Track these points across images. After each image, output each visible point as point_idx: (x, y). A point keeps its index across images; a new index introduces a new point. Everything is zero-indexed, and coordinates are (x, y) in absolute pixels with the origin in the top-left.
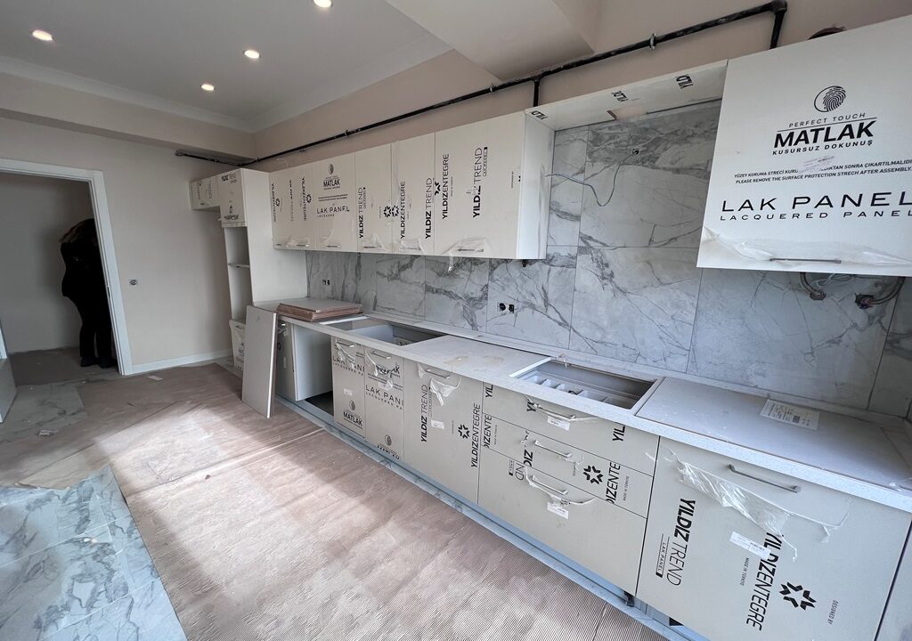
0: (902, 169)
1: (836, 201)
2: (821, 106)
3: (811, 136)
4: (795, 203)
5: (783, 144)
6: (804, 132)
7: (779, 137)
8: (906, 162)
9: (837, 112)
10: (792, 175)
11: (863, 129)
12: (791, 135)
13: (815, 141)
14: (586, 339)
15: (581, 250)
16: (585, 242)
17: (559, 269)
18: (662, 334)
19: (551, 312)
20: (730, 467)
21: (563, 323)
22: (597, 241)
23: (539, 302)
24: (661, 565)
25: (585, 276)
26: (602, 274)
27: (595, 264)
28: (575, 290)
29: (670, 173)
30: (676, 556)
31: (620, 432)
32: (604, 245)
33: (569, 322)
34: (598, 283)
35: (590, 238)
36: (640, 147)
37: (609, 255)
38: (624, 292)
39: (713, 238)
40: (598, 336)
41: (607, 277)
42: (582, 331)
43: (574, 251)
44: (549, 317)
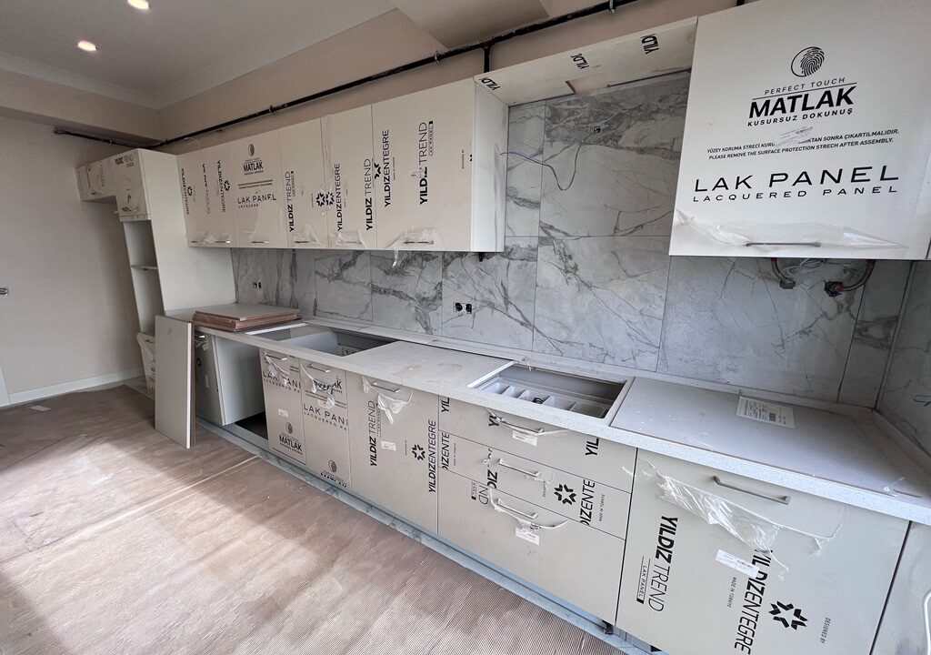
0: (883, 141)
1: (815, 178)
2: (799, 70)
3: (788, 104)
4: (772, 181)
5: (759, 114)
6: (781, 100)
7: (754, 105)
8: (887, 132)
9: (816, 76)
10: (769, 149)
11: (843, 96)
12: (767, 103)
13: (792, 110)
14: (550, 339)
15: (543, 241)
16: (546, 232)
17: (519, 262)
18: (629, 331)
19: (512, 311)
20: (715, 479)
21: (526, 323)
22: (559, 231)
23: (499, 300)
24: (641, 590)
25: (548, 270)
26: (566, 267)
27: (558, 256)
28: (537, 286)
29: (634, 153)
30: (658, 579)
31: (593, 445)
32: (566, 234)
33: (531, 321)
34: (561, 276)
35: (551, 227)
36: (601, 125)
37: (572, 246)
38: (589, 286)
39: (686, 222)
40: (564, 335)
41: (570, 271)
42: (545, 330)
43: (535, 243)
44: (509, 316)
